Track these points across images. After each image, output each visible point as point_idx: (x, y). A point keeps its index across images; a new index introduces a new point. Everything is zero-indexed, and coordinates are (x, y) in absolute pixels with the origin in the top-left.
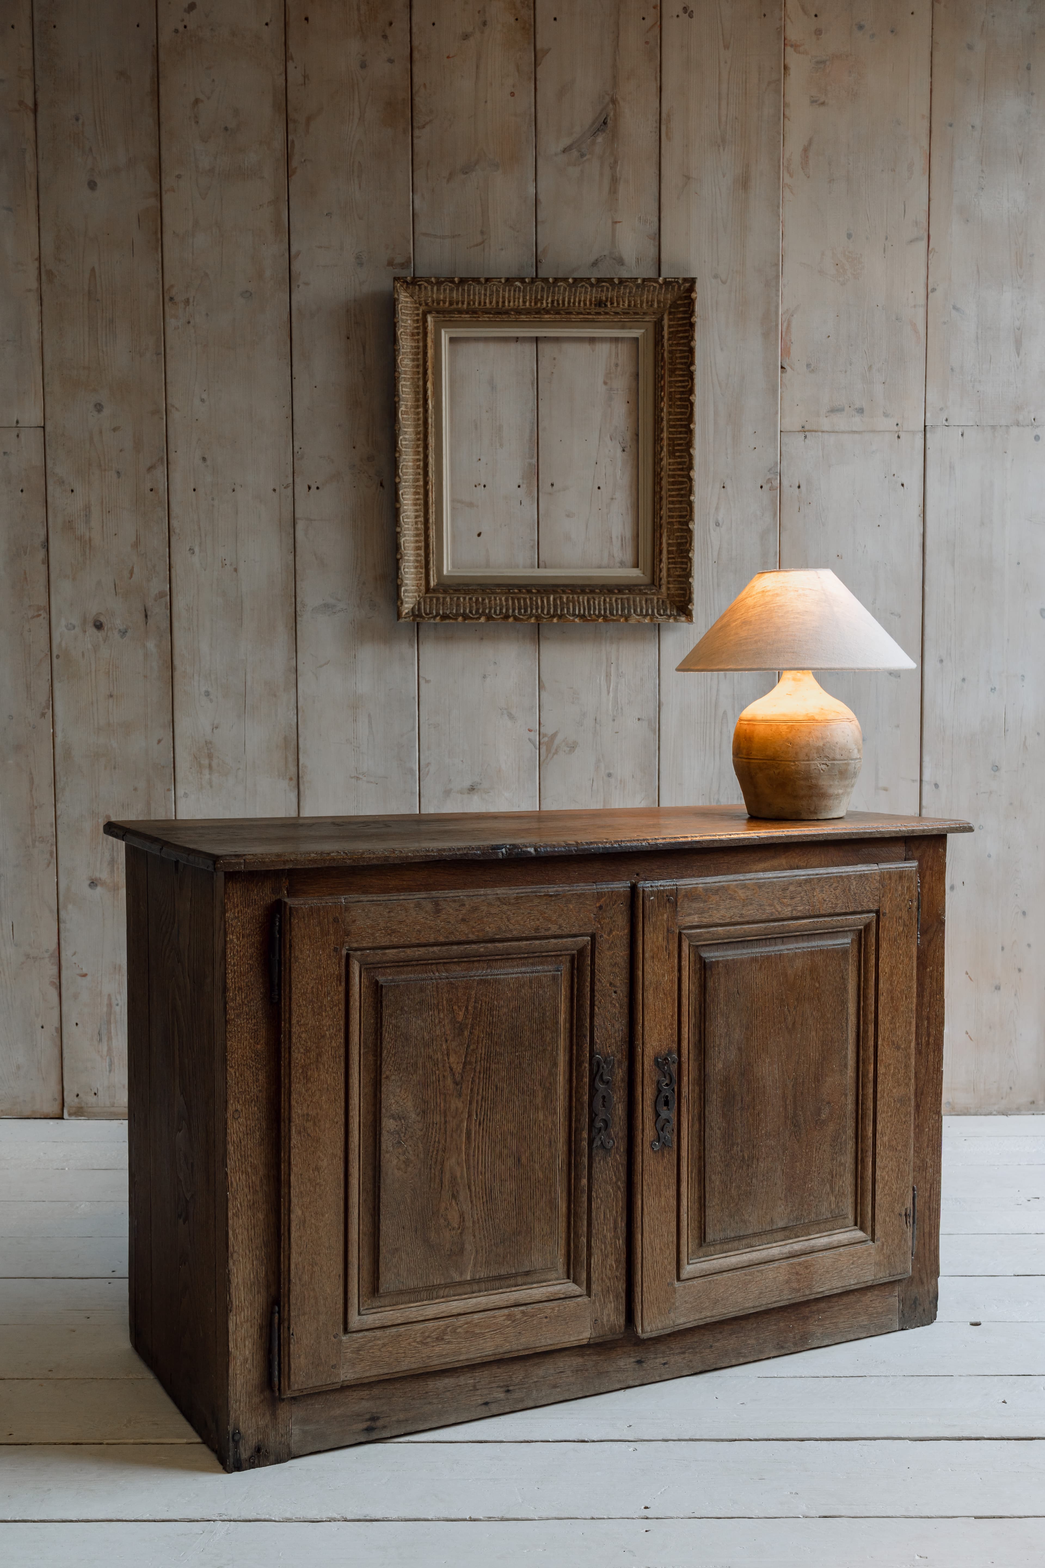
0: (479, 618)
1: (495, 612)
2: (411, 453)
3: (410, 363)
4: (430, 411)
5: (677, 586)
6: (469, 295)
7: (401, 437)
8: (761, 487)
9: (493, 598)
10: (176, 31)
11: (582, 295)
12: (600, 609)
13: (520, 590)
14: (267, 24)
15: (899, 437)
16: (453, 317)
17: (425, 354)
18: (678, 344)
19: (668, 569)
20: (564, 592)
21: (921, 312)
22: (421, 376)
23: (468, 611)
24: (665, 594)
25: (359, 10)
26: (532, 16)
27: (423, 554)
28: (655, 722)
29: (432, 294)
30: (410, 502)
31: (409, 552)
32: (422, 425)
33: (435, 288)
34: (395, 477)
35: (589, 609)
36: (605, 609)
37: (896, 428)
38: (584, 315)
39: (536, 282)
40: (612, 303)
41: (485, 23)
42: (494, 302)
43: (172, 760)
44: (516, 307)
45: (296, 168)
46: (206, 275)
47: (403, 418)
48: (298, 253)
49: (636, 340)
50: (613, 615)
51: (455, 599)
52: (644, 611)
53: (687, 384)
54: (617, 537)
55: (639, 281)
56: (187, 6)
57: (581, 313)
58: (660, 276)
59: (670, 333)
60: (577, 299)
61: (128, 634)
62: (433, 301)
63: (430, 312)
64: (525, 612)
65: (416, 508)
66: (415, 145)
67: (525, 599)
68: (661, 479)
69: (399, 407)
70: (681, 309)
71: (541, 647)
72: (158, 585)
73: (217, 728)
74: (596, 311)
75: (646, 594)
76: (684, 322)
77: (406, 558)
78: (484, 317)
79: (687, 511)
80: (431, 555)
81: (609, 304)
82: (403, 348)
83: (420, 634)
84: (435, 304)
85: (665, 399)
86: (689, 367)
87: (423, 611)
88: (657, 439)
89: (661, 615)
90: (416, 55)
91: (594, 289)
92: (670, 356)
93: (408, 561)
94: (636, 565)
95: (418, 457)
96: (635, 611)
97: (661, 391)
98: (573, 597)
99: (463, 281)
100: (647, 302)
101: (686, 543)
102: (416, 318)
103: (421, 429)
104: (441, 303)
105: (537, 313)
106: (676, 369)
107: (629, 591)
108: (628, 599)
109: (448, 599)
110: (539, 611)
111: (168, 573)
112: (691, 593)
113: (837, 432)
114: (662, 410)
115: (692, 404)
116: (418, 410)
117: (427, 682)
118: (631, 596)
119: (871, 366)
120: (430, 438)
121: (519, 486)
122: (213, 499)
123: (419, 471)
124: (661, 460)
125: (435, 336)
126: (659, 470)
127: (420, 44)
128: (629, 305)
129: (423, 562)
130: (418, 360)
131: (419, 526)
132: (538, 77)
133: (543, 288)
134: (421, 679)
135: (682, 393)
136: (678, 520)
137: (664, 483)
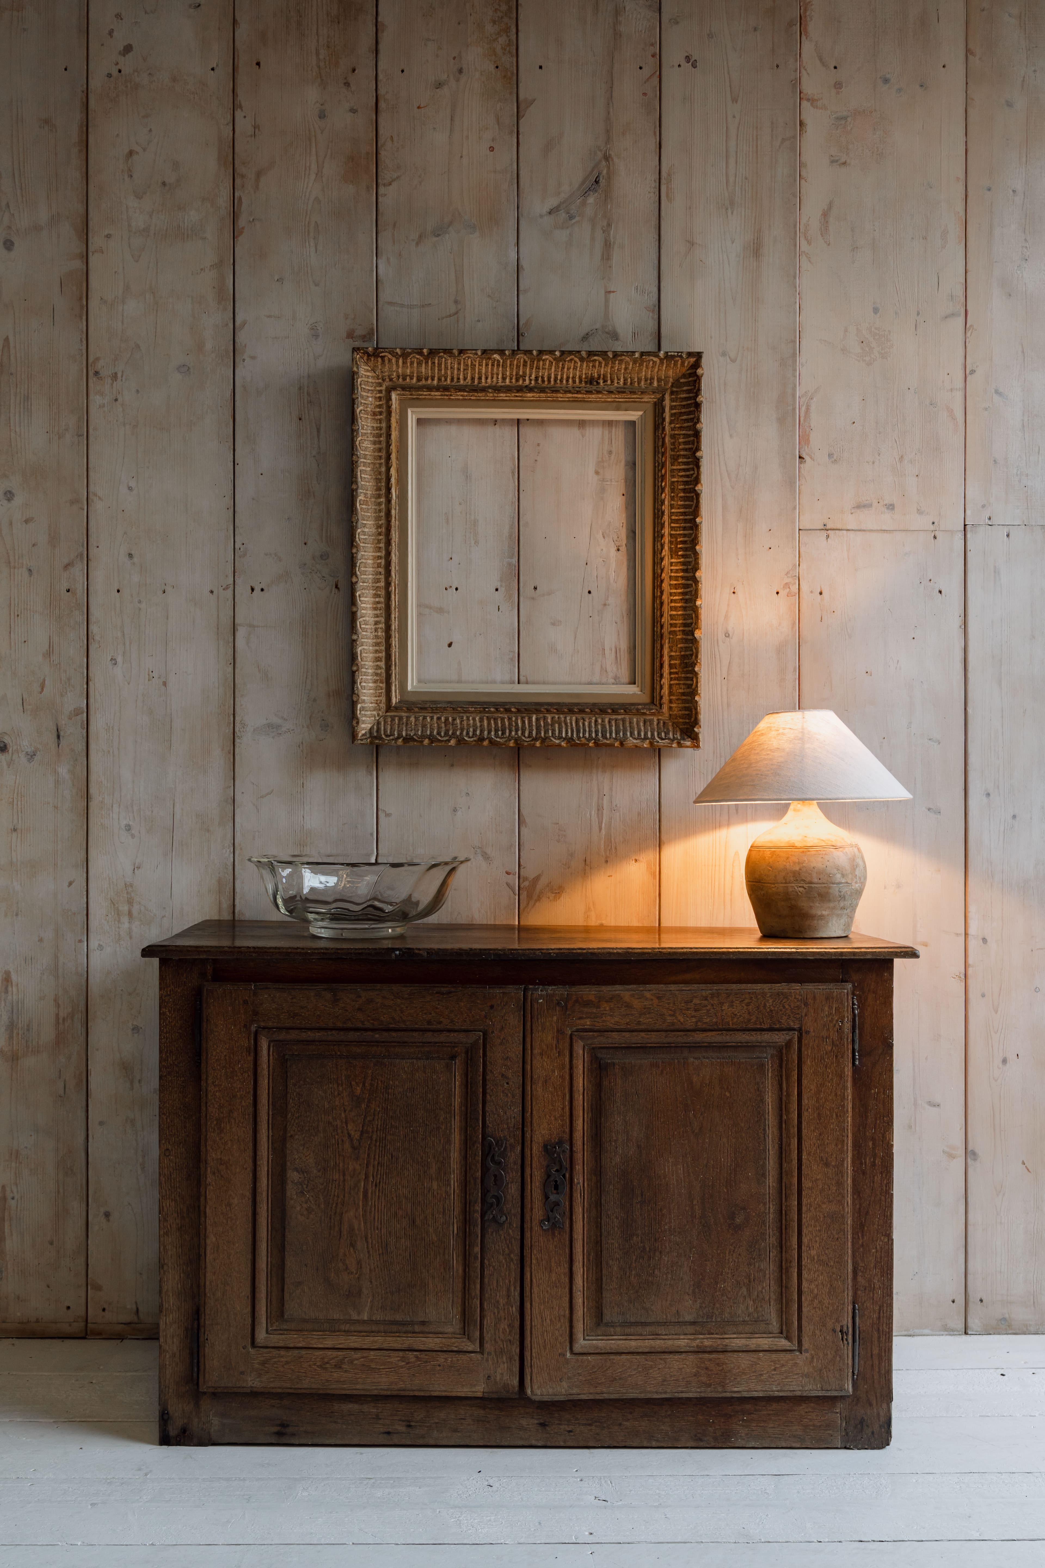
0: (449, 741)
1: (468, 734)
2: (371, 550)
3: (371, 447)
4: (393, 502)
5: (680, 705)
6: (440, 370)
7: (359, 530)
8: (778, 593)
9: (465, 718)
10: (109, 75)
11: (571, 370)
12: (590, 731)
13: (497, 709)
14: (213, 69)
15: (935, 537)
16: (421, 395)
17: (389, 436)
18: (681, 428)
19: (670, 686)
20: (548, 711)
21: (959, 395)
22: (383, 461)
23: (435, 732)
24: (667, 715)
25: (317, 54)
26: (515, 64)
27: (384, 667)
28: (655, 865)
29: (397, 368)
30: (368, 606)
31: (367, 663)
32: (383, 518)
33: (401, 361)
34: (352, 577)
35: (578, 732)
36: (597, 732)
37: (932, 527)
38: (573, 393)
39: (518, 354)
40: (605, 381)
41: (460, 71)
42: (469, 378)
43: (85, 906)
44: (494, 384)
45: (243, 228)
46: (138, 346)
47: (361, 509)
48: (244, 323)
49: (633, 423)
50: (606, 738)
51: (421, 718)
52: (642, 734)
53: (692, 472)
54: (611, 650)
55: (637, 355)
56: (122, 48)
57: (570, 392)
58: (659, 350)
59: (672, 415)
60: (565, 376)
61: (36, 758)
62: (399, 377)
63: (394, 388)
64: (503, 734)
65: (376, 612)
66: (379, 204)
67: (503, 719)
68: (662, 581)
69: (357, 496)
70: (685, 388)
71: (521, 776)
72: (73, 701)
73: (139, 868)
74: (587, 389)
75: (644, 714)
76: (689, 402)
77: (363, 670)
78: (458, 395)
79: (692, 619)
80: (393, 668)
81: (601, 381)
82: (363, 429)
83: (380, 759)
84: (401, 380)
85: (667, 490)
86: (695, 453)
87: (382, 732)
88: (657, 536)
89: (662, 739)
90: (382, 105)
91: (585, 363)
92: (672, 441)
93: (366, 674)
94: (633, 682)
95: (379, 554)
96: (632, 734)
97: (662, 482)
98: (558, 718)
99: (433, 352)
100: (646, 380)
101: (692, 655)
102: (378, 395)
103: (383, 522)
104: (408, 380)
105: (518, 391)
106: (679, 456)
107: (625, 711)
108: (623, 720)
109: (412, 719)
110: (520, 733)
111: (85, 686)
112: (697, 713)
113: (864, 530)
114: (663, 502)
115: (698, 495)
116: (379, 500)
117: (388, 815)
118: (627, 717)
119: (902, 457)
120: (393, 532)
121: (497, 590)
122: (140, 602)
123: (380, 570)
124: (662, 559)
125: (401, 415)
126: (659, 571)
127: (387, 92)
128: (625, 384)
129: (384, 675)
130: (380, 442)
131: (379, 634)
132: (521, 130)
133: (525, 362)
134: (380, 813)
135: (686, 483)
136: (681, 628)
137: (665, 585)
